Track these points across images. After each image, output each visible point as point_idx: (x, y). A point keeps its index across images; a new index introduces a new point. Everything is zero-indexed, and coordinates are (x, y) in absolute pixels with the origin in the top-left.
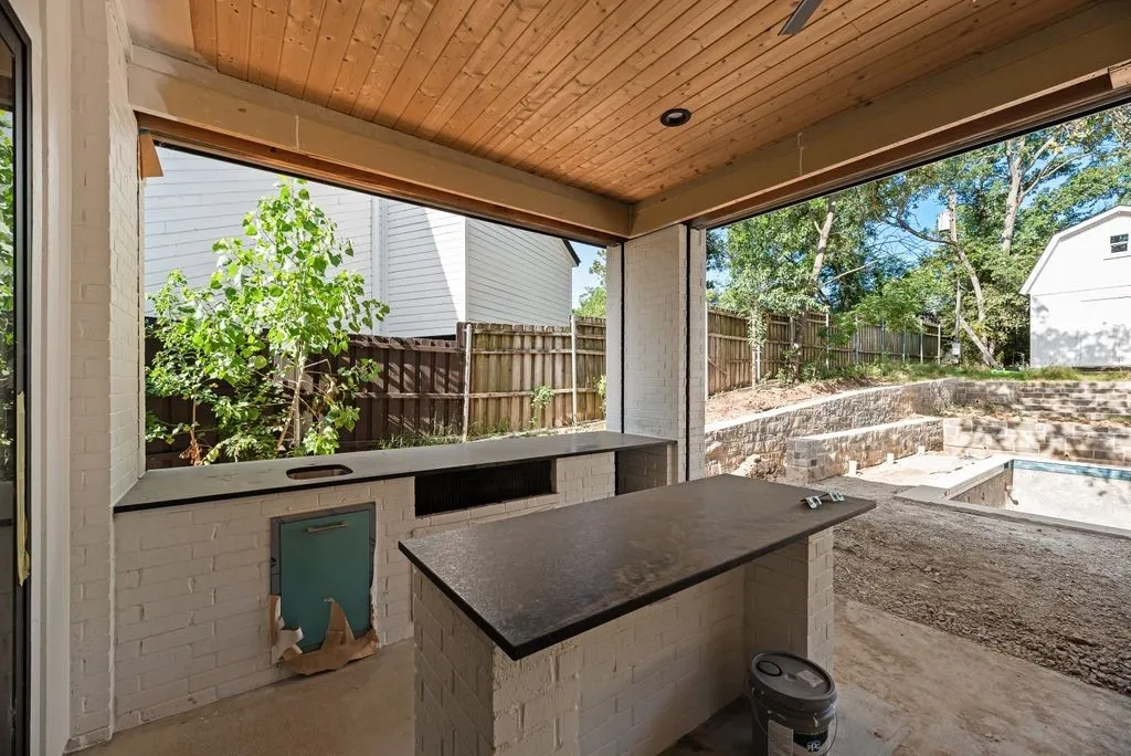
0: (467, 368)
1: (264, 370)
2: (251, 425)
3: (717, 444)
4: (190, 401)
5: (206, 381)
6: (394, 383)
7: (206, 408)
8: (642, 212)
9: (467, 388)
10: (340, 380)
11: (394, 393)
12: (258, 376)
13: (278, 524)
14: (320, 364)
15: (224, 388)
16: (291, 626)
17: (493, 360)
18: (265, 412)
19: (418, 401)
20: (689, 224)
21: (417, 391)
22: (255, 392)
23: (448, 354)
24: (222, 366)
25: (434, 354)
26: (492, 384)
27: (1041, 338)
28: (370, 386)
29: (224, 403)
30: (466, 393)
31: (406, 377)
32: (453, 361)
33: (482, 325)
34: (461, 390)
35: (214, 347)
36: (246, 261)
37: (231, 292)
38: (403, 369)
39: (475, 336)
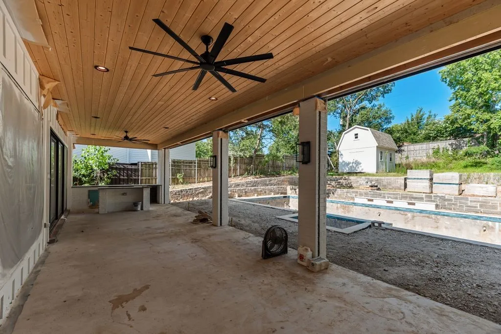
0: (140, 172)
1: (91, 173)
2: (89, 182)
3: (202, 190)
4: (77, 178)
5: (80, 174)
6: (122, 175)
7: (80, 179)
8: (158, 146)
9: (140, 176)
10: (108, 175)
11: (122, 177)
12: (90, 173)
13: (89, 191)
14: (103, 171)
15: (84, 175)
16: (91, 202)
17: (147, 170)
18: (92, 180)
19: (128, 179)
20: (165, 149)
21: (127, 177)
22: (90, 176)
23: (135, 169)
24: (83, 172)
25: (132, 169)
26: (147, 175)
27: (341, 163)
28: (116, 175)
29: (84, 178)
30: (140, 178)
31: (125, 174)
32: (136, 170)
33: (144, 162)
34: (139, 177)
35: (82, 169)
36: (88, 152)
37: (85, 158)
38: (124, 172)
39: (142, 165)
